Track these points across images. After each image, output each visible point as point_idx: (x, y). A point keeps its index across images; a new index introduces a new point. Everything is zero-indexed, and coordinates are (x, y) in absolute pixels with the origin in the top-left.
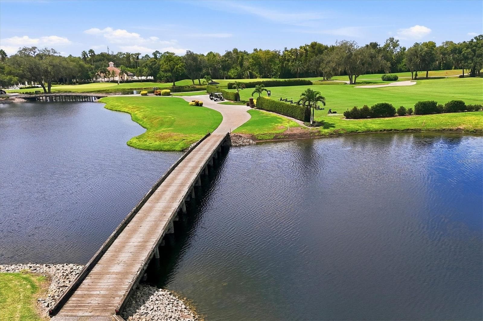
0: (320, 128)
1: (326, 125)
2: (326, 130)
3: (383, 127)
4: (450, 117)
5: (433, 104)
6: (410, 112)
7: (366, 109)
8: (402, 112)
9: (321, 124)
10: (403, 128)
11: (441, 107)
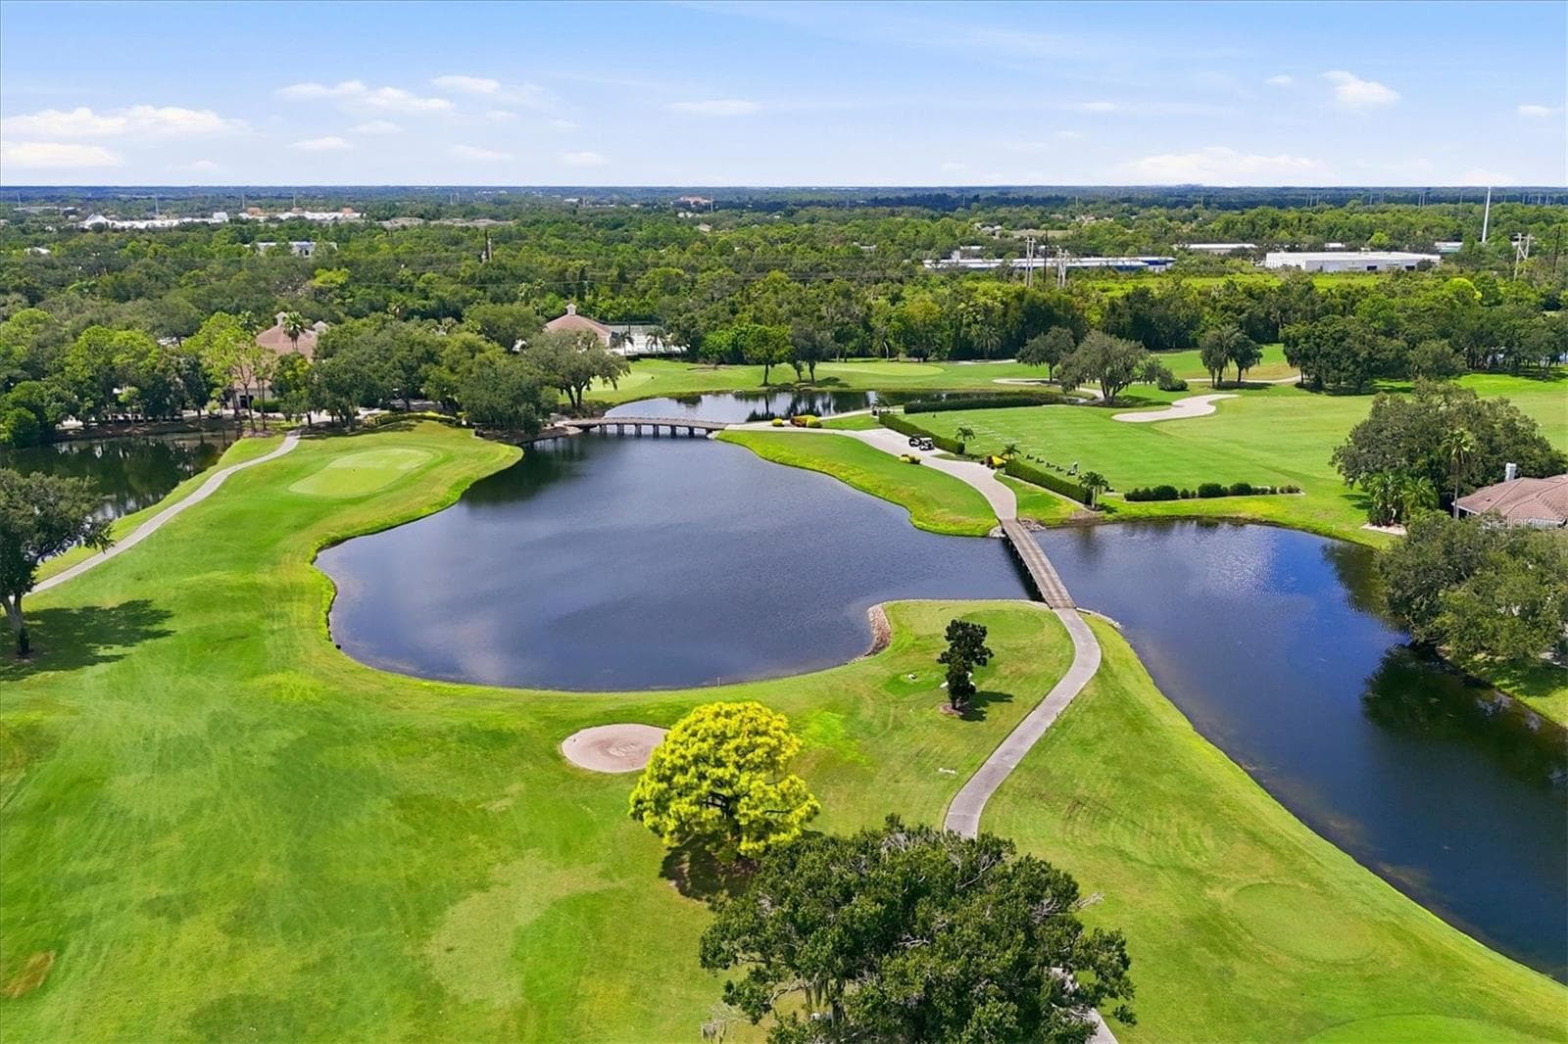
0: (1103, 513)
1: (1110, 510)
2: (1110, 516)
3: (1165, 513)
4: (1234, 502)
5: (1218, 487)
6: (1193, 496)
7: (1147, 491)
8: (1185, 495)
9: (1102, 507)
10: (1184, 514)
11: (1226, 489)
